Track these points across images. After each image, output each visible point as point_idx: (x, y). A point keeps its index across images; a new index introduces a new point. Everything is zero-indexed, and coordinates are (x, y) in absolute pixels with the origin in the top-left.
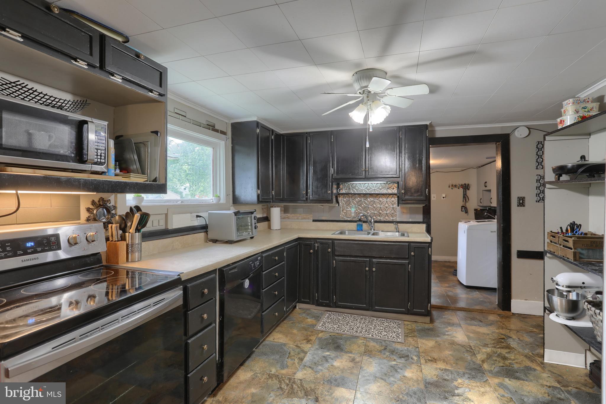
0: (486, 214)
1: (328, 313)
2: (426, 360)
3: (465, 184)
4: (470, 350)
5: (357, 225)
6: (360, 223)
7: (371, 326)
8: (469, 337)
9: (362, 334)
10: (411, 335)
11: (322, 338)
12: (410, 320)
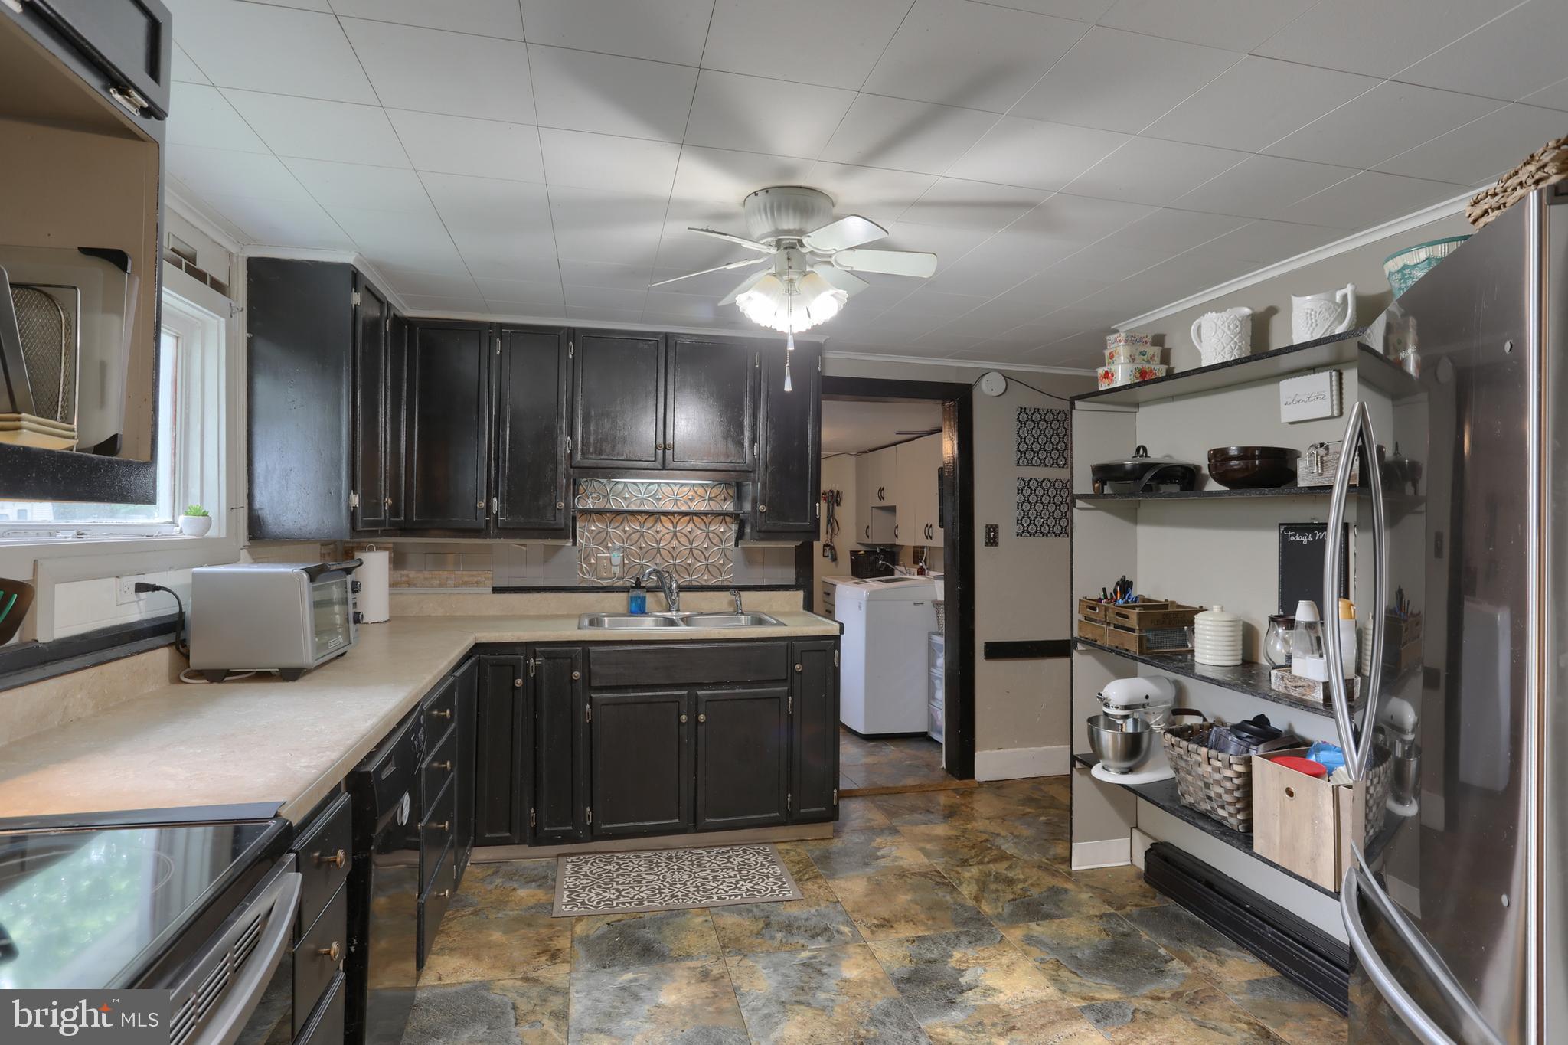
0: (880, 562)
1: (570, 860)
2: (869, 928)
3: (832, 492)
4: (943, 882)
5: (631, 597)
6: (640, 593)
7: (703, 875)
8: (927, 853)
9: (692, 900)
10: (807, 876)
11: (587, 936)
12: (788, 839)
